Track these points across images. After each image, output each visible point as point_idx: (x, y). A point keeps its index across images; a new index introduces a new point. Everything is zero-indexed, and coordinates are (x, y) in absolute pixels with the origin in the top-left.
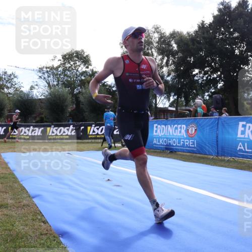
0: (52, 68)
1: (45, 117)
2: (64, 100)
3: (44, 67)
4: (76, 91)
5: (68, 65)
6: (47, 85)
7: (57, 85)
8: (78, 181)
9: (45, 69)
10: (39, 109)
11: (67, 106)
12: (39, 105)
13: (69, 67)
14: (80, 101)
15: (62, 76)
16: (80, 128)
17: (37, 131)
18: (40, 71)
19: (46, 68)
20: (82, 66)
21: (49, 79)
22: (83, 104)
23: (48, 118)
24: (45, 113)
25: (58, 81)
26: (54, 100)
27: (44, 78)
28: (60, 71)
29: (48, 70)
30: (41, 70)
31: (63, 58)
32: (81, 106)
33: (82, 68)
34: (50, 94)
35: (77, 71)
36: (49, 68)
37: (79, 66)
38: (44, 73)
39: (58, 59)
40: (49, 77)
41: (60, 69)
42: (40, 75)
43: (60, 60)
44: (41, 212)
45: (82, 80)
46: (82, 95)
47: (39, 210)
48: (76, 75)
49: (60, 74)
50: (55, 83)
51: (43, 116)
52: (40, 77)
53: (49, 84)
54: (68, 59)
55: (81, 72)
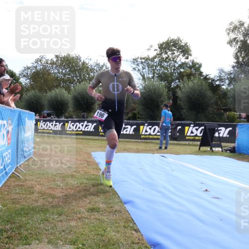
0: (147, 59)
1: (138, 113)
2: (160, 95)
3: (138, 58)
4: (173, 85)
5: (164, 56)
6: (142, 78)
7: (153, 77)
8: (172, 189)
9: (139, 60)
10: (132, 104)
11: (162, 102)
12: (132, 99)
13: (167, 58)
14: (177, 97)
15: (158, 68)
16: (176, 128)
17: (128, 129)
18: (134, 62)
19: (141, 59)
20: (181, 56)
21: (144, 71)
22: (181, 101)
23: (141, 115)
24: (139, 109)
25: (154, 74)
26: (149, 95)
27: (139, 70)
28: (156, 62)
29: (143, 61)
30: (135, 60)
31: (159, 48)
32: (179, 102)
33: (181, 59)
34: (144, 88)
35: (176, 62)
36: (144, 59)
37: (178, 57)
38: (138, 65)
39: (154, 49)
40: (143, 68)
41: (156, 60)
42: (134, 66)
43: (157, 50)
44: (132, 220)
45: (181, 72)
46: (180, 90)
47: (131, 218)
48: (174, 66)
49: (156, 66)
50: (151, 76)
51: (136, 112)
52: (134, 69)
53: (143, 76)
54: (165, 48)
55: (179, 63)
